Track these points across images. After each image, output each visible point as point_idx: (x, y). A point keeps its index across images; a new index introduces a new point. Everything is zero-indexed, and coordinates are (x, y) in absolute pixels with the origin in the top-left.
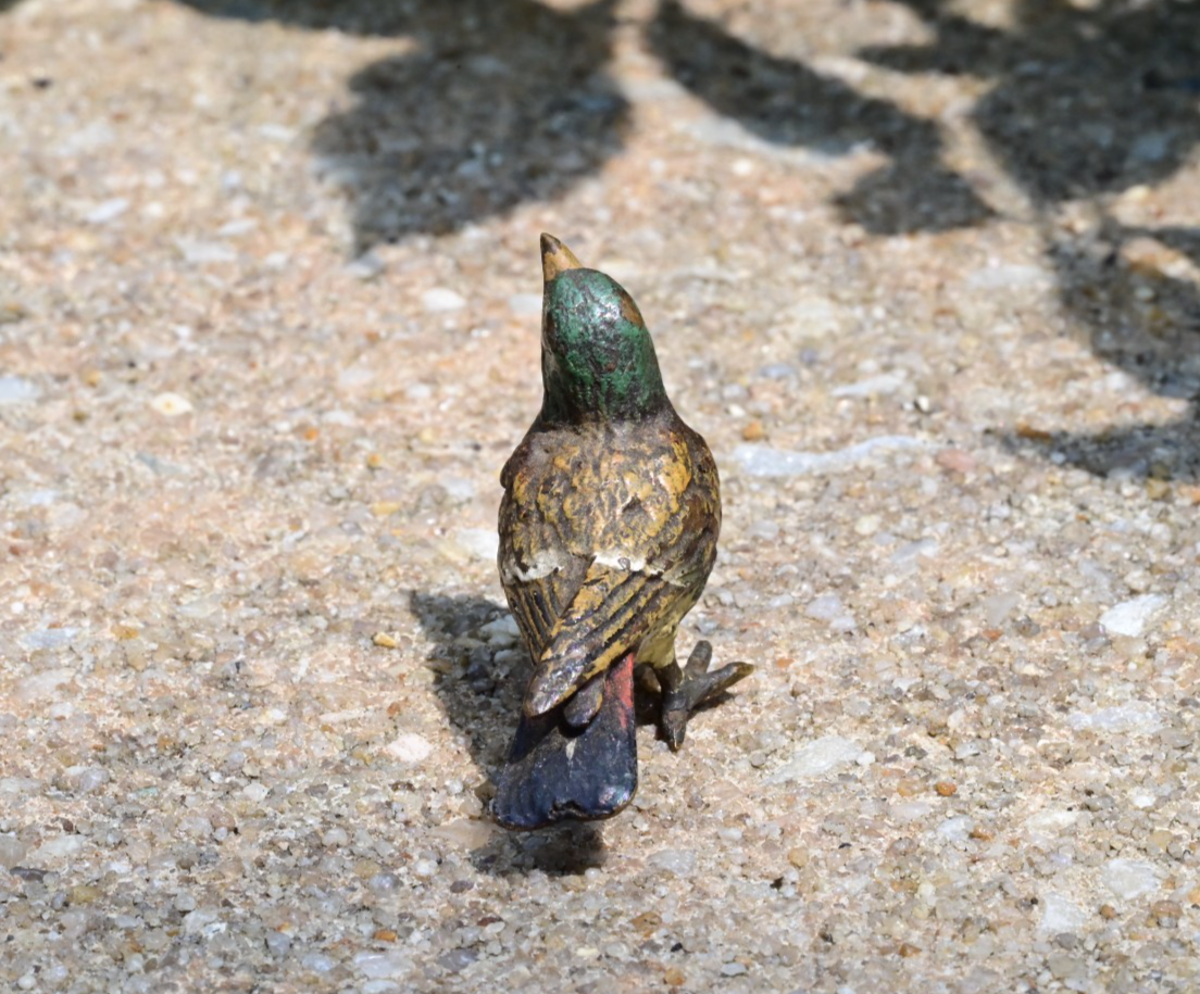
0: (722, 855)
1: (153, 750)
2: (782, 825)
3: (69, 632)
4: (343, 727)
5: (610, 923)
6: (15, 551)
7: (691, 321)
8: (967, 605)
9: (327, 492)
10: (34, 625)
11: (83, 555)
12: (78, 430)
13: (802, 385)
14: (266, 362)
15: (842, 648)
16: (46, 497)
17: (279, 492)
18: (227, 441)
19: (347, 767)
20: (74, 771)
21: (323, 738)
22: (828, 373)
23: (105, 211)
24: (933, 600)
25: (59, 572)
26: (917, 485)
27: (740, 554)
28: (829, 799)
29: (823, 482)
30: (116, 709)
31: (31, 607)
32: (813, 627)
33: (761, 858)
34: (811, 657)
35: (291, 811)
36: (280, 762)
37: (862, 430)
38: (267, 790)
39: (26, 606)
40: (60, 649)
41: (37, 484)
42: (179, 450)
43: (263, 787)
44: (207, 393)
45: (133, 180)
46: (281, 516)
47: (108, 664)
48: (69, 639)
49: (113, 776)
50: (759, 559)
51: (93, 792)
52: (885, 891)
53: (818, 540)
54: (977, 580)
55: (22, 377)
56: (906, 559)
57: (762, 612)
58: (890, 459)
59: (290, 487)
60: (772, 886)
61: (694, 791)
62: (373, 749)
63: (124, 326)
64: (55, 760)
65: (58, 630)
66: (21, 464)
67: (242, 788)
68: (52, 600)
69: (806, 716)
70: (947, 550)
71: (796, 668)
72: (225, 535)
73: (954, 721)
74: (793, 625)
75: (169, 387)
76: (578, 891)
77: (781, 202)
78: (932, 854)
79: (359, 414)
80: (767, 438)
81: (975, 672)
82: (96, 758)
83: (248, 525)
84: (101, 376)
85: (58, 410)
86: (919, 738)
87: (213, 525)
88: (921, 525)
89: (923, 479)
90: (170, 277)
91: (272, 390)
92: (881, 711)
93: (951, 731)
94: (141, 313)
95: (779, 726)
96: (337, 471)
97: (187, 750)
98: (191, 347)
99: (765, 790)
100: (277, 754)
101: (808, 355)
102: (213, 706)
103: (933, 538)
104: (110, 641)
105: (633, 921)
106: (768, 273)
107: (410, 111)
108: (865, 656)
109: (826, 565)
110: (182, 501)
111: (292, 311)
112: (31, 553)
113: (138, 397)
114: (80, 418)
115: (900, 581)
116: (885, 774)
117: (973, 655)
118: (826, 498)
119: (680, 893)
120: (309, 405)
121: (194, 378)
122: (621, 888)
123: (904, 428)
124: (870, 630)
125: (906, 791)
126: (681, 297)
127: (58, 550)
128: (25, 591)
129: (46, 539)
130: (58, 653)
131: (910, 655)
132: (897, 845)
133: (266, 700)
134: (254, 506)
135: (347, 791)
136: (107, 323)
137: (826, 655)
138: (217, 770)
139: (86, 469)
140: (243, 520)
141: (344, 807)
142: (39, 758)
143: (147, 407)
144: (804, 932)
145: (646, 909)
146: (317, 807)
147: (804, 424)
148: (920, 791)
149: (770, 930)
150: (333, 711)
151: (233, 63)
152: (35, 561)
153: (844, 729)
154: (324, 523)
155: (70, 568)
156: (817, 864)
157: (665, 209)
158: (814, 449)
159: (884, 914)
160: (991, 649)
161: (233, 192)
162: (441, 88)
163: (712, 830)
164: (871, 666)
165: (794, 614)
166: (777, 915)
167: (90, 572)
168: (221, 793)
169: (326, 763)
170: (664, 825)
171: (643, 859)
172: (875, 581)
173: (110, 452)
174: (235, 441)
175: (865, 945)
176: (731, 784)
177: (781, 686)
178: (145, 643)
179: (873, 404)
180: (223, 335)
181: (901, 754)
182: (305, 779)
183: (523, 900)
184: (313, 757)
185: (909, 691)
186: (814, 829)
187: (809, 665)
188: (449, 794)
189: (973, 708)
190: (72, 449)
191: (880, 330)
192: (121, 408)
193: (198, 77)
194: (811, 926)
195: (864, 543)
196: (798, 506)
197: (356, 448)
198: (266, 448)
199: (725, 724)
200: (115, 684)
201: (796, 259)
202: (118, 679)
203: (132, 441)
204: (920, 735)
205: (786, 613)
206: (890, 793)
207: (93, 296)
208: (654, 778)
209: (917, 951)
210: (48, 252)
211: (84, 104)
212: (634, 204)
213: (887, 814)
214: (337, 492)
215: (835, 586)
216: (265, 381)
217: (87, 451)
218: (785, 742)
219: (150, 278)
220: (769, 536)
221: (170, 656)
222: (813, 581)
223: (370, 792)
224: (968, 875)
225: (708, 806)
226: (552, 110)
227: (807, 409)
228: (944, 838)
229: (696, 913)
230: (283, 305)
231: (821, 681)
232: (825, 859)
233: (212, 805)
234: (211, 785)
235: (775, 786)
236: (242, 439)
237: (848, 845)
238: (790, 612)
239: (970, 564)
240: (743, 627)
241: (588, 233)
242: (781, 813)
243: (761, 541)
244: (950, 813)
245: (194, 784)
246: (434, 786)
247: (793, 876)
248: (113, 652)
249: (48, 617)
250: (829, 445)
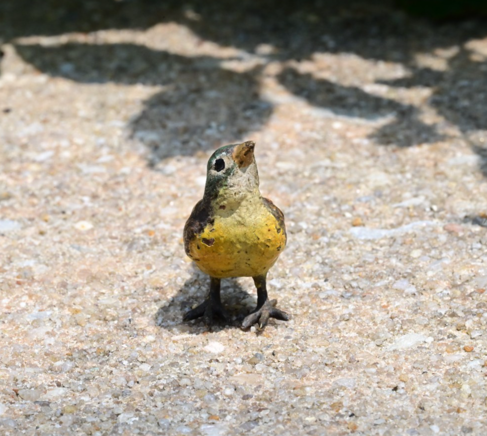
0: (368, 379)
1: (94, 354)
2: (394, 366)
3: (49, 313)
4: (182, 341)
5: (319, 407)
6: (18, 283)
7: (322, 183)
8: (467, 281)
9: (162, 254)
10: (32, 311)
11: (52, 284)
12: (42, 238)
13: (377, 204)
14: (126, 208)
15: (412, 300)
16: (31, 263)
17: (139, 255)
18: (112, 238)
19: (186, 356)
20: (58, 364)
21: (174, 345)
22: (388, 199)
23: (42, 157)
24: (452, 280)
25: (41, 290)
26: (436, 238)
27: (358, 268)
28: (415, 356)
29: (392, 240)
30: (75, 340)
31: (29, 305)
32: (396, 293)
33: (386, 379)
34: (397, 304)
35: (163, 373)
36: (155, 356)
37: (407, 219)
38: (150, 367)
39: (27, 304)
40: (45, 320)
41: (26, 259)
42: (90, 243)
43: (148, 365)
44: (100, 221)
45: (55, 144)
46: (142, 264)
47: (68, 324)
48: (49, 316)
49: (77, 365)
50: (367, 269)
51: (69, 372)
52: (446, 388)
53: (394, 261)
54: (470, 272)
55: (13, 220)
56: (436, 265)
57: (372, 289)
58: (423, 230)
59: (145, 253)
60: (393, 390)
61: (351, 356)
62: (198, 349)
63: (58, 199)
64: (49, 361)
65: (43, 312)
66: (17, 251)
67: (138, 366)
68: (39, 301)
69: (399, 325)
70: (455, 261)
71: (391, 308)
72: (117, 273)
73: (468, 324)
74: (387, 292)
75: (82, 219)
76: (302, 396)
77: (357, 137)
78: (466, 373)
79: (172, 225)
80: (364, 225)
81: (475, 306)
82: (67, 358)
83: (127, 268)
84: (50, 217)
85: (32, 230)
86: (452, 330)
87: (111, 269)
88: (441, 253)
89: (439, 236)
90: (76, 178)
91: (130, 218)
92: (433, 322)
93: (467, 328)
94: (65, 193)
95: (387, 330)
96: (165, 245)
97: (110, 353)
98: (90, 205)
99: (384, 354)
100: (153, 353)
101: (378, 193)
102: (120, 337)
103: (447, 257)
104: (68, 315)
105: (331, 406)
106: (355, 164)
107: (180, 113)
108: (423, 302)
109: (399, 270)
110: (95, 260)
111: (135, 189)
112: (26, 284)
113: (68, 224)
114: (42, 233)
115: (434, 273)
116: (439, 345)
117: (473, 299)
118: (395, 245)
119: (350, 395)
120: (148, 223)
121: (93, 216)
122: (322, 394)
123: (427, 218)
124: (423, 292)
125: (450, 350)
126: (315, 174)
127: (39, 282)
128: (26, 298)
129: (33, 279)
130: (44, 322)
131: (444, 301)
132: (449, 371)
133: (145, 334)
134: (128, 261)
135: (188, 364)
136: (50, 198)
137: (404, 303)
138: (126, 360)
139: (48, 252)
140: (124, 266)
141: (187, 370)
142: (41, 360)
143: (73, 227)
144: (410, 406)
145: (335, 401)
146: (175, 371)
147: (380, 218)
148: (457, 350)
149: (395, 405)
150: (177, 335)
151: (94, 99)
152: (28, 287)
153: (417, 330)
154: (161, 266)
155: (46, 288)
156: (412, 380)
157: (304, 142)
158: (386, 228)
159: (447, 397)
160: (481, 296)
161: (102, 146)
162: (193, 103)
163: (361, 370)
164: (426, 305)
165: (387, 288)
166: (396, 401)
167: (55, 290)
168: (129, 368)
169: (176, 355)
170: (339, 369)
171: (330, 383)
172: (423, 274)
173: (58, 245)
174: (116, 238)
175: (440, 410)
176: (368, 353)
177: (385, 315)
178: (85, 315)
179: (411, 210)
180: (104, 200)
181: (446, 337)
182: (168, 361)
183: (277, 401)
184: (170, 353)
185: (445, 314)
186: (410, 367)
187: (397, 307)
188: (236, 364)
189: (476, 319)
190: (40, 245)
191: (410, 182)
192: (61, 228)
193: (79, 105)
194: (414, 404)
195: (415, 261)
196: (383, 249)
197: (173, 237)
198: (131, 239)
199: (362, 330)
200: (73, 331)
201: (367, 158)
202: (74, 329)
203: (68, 241)
204: (453, 330)
205: (383, 288)
206: (442, 352)
207: (42, 188)
208: (332, 352)
209: (465, 410)
210: (19, 172)
211: (28, 118)
212: (289, 141)
213: (443, 360)
214: (166, 254)
215: (405, 277)
216: (127, 215)
217: (47, 245)
218: (391, 336)
219: (68, 180)
220: (371, 260)
221: (97, 319)
222: (394, 276)
223: (199, 364)
224: (484, 381)
225: (358, 361)
226: (245, 109)
227: (381, 212)
228: (471, 367)
229: (359, 401)
230: (132, 187)
231: (404, 312)
232: (416, 378)
233: (126, 373)
234: (123, 366)
235: (388, 352)
236: (119, 237)
237: (426, 372)
238: (385, 288)
239: (467, 265)
240: (364, 295)
241: (269, 153)
242: (393, 362)
243: (367, 262)
244: (472, 359)
245: (115, 366)
246: (228, 361)
247: (402, 385)
248: (70, 318)
249: (38, 308)
250: (392, 226)
